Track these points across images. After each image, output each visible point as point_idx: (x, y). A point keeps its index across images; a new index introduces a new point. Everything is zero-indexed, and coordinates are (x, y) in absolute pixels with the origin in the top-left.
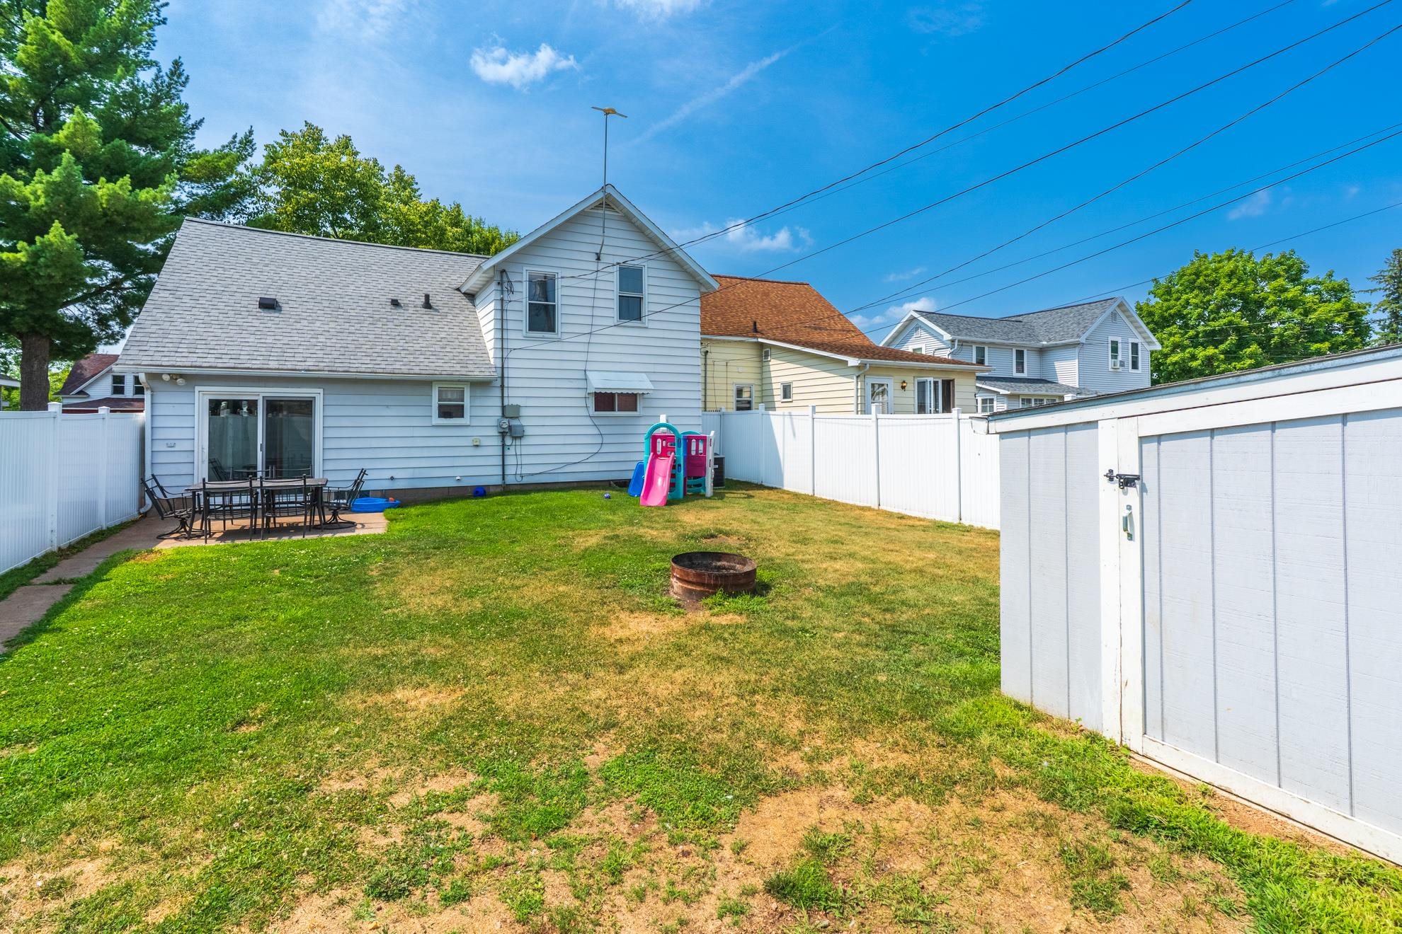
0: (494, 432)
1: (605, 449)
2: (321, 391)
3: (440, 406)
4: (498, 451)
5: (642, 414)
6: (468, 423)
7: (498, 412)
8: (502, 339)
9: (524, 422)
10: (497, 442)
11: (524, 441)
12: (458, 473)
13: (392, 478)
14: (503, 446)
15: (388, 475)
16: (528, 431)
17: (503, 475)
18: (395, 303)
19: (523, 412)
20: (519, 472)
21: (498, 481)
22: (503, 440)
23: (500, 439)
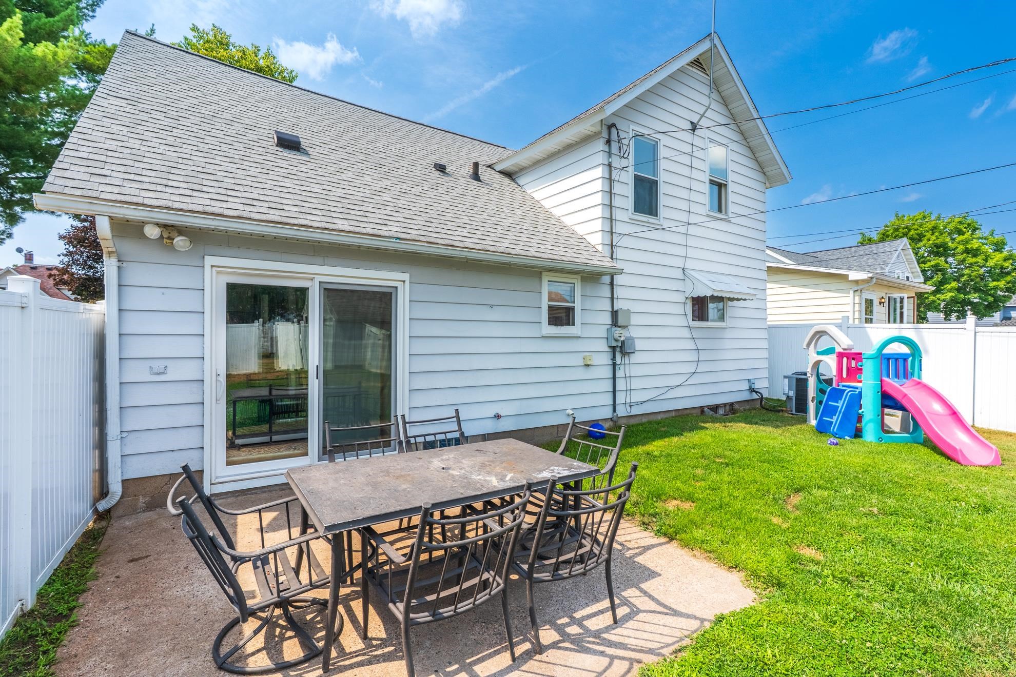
0: (603, 346)
1: (702, 367)
2: (406, 277)
3: (551, 308)
4: (607, 372)
5: (729, 325)
6: (579, 334)
7: (607, 319)
8: (611, 219)
9: (633, 332)
10: (606, 359)
11: (634, 358)
12: (568, 405)
13: (498, 417)
14: (614, 365)
15: (491, 411)
16: (639, 345)
17: (614, 405)
18: (441, 168)
19: (634, 320)
20: (628, 401)
21: (607, 413)
22: (614, 358)
23: (610, 356)
